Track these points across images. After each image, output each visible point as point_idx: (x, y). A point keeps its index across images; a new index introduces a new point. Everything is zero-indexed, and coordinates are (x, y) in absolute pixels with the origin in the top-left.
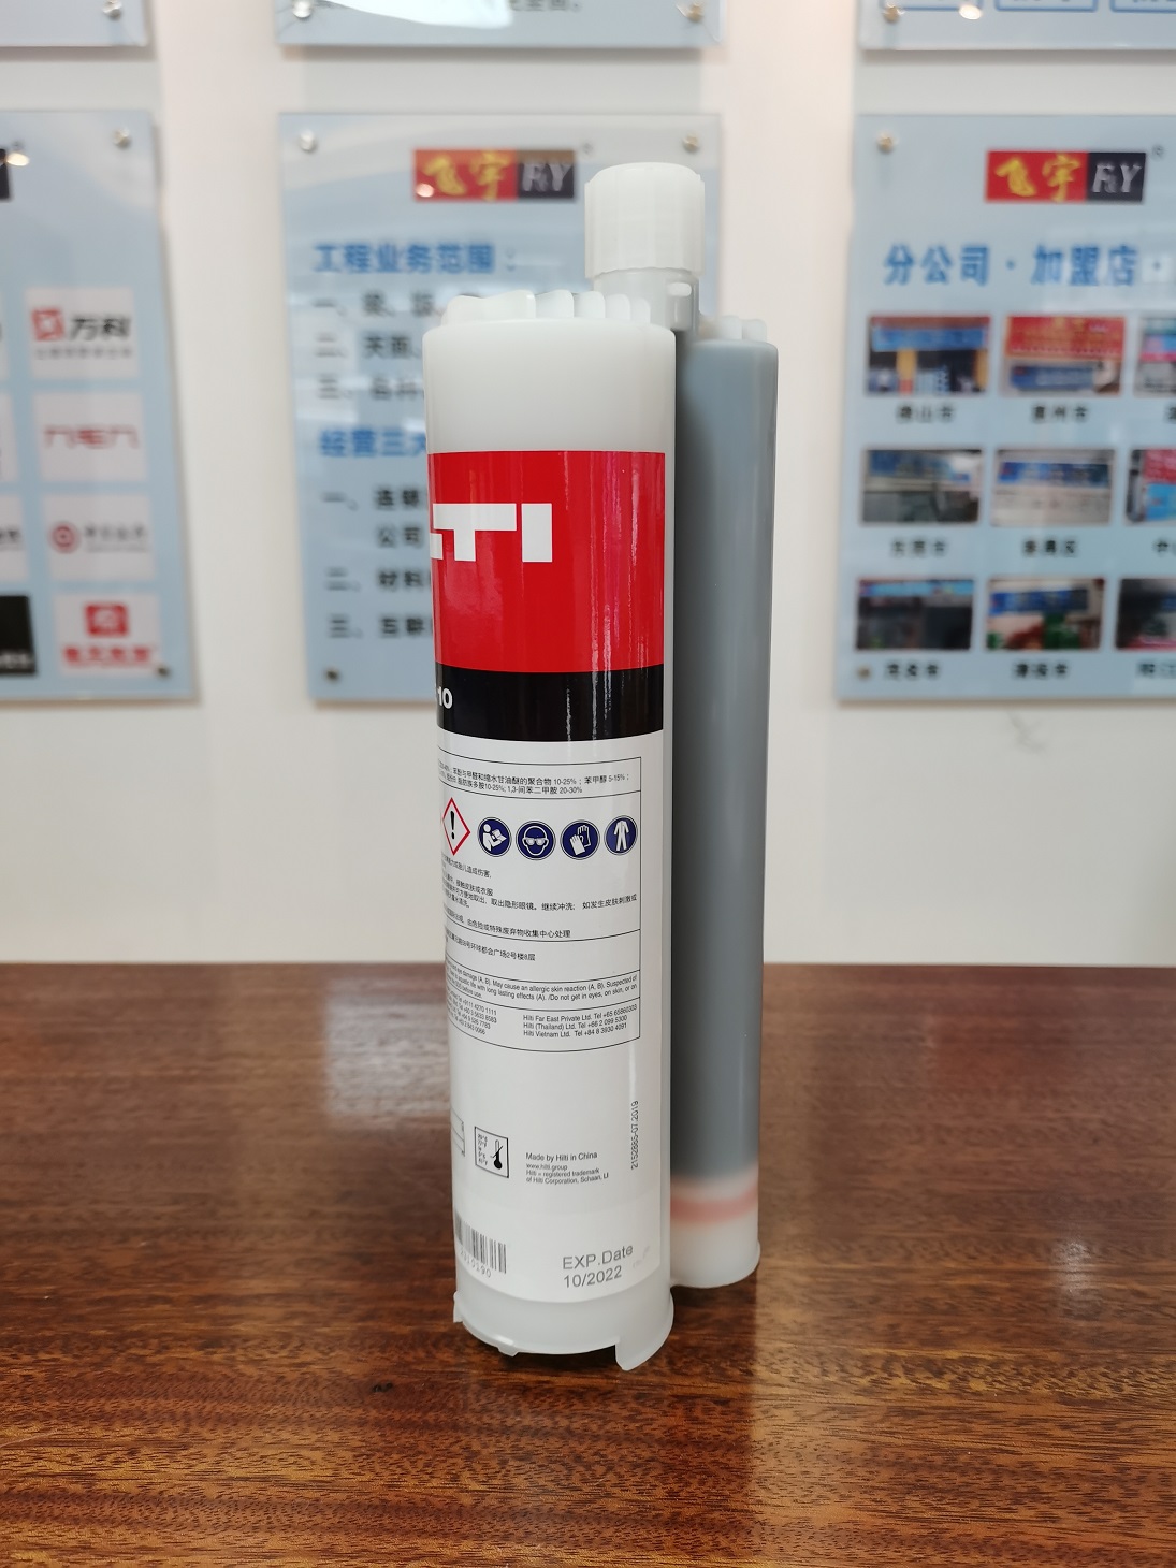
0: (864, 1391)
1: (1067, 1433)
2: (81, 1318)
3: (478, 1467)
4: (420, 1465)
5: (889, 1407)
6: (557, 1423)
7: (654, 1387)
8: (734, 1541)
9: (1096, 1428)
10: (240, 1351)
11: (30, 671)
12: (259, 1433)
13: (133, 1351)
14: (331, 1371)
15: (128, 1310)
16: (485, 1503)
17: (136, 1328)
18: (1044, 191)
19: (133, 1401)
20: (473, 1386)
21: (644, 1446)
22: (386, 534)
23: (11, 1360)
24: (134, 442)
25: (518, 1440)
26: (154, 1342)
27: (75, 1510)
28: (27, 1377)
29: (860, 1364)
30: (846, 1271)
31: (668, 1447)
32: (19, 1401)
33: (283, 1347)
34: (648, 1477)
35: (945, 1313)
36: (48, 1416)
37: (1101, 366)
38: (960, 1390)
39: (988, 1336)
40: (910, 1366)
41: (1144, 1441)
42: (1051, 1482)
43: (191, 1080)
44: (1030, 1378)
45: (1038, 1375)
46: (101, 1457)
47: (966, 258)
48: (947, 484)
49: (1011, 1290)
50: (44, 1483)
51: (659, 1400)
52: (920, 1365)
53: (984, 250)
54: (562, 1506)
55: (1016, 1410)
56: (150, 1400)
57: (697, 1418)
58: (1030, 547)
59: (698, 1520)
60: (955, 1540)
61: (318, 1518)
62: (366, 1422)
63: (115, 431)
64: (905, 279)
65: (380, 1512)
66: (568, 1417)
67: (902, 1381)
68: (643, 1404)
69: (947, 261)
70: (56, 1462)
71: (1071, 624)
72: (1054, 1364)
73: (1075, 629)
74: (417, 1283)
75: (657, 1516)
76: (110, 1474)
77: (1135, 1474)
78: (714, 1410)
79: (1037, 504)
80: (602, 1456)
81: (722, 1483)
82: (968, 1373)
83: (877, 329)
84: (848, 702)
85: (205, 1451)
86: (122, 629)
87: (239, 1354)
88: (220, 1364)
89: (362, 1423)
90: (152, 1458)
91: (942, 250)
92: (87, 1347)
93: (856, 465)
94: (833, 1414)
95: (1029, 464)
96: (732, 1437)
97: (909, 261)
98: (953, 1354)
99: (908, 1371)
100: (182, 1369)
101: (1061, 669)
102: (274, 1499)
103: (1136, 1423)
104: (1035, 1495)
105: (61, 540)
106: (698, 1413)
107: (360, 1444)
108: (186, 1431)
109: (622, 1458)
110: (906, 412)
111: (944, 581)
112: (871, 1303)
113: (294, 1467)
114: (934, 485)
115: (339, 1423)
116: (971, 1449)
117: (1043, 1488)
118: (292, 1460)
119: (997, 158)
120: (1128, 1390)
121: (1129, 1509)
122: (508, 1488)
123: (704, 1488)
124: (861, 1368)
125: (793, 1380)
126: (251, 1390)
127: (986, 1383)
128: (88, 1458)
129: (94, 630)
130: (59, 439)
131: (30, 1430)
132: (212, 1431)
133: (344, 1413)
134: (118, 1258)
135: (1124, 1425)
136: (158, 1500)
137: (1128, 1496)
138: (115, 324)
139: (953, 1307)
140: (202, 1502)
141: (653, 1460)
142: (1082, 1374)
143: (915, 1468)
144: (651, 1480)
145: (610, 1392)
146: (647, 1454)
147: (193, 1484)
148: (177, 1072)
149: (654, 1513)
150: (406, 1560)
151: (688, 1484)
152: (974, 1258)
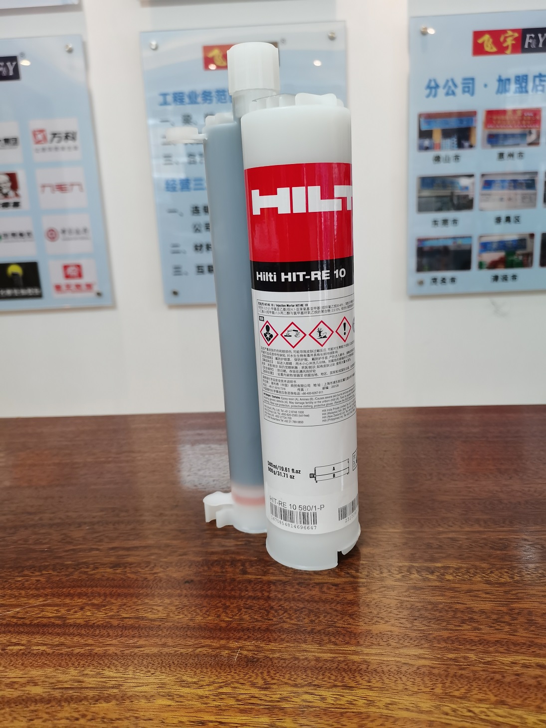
0: (398, 580)
1: (488, 596)
2: (60, 557)
3: (229, 612)
4: (204, 611)
5: (409, 586)
6: (263, 594)
7: (306, 580)
8: (338, 639)
9: (501, 594)
10: (128, 569)
11: (40, 296)
12: (136, 600)
13: (82, 570)
14: (167, 576)
15: (81, 553)
16: (231, 626)
17: (84, 561)
18: (501, 50)
19: (82, 589)
20: (228, 580)
21: (300, 603)
22: (197, 227)
23: (31, 574)
24: (81, 189)
25: (246, 601)
26: (92, 566)
27: (58, 630)
28: (38, 581)
29: (397, 569)
30: (393, 532)
31: (311, 603)
32: (34, 590)
33: (147, 567)
34: (302, 615)
35: (437, 548)
36: (46, 595)
37: (530, 133)
38: (441, 579)
39: (455, 557)
40: (419, 570)
41: (522, 598)
42: (479, 615)
43: (109, 462)
44: (473, 574)
45: (476, 573)
46: (69, 610)
47: (464, 84)
48: (458, 192)
49: (467, 539)
50: (45, 621)
51: (308, 585)
52: (424, 570)
53: (473, 79)
54: (264, 626)
55: (465, 587)
56: (90, 588)
57: (324, 592)
58: (498, 220)
59: (323, 631)
60: (435, 638)
61: (160, 632)
62: (182, 595)
63: (72, 185)
64: (435, 95)
65: (187, 630)
66: (268, 592)
67: (415, 576)
68: (301, 586)
69: (455, 86)
70: (50, 612)
71: (518, 256)
72: (484, 568)
73: (521, 258)
74: (205, 541)
75: (305, 630)
76: (73, 617)
77: (517, 611)
78: (332, 588)
79: (502, 199)
80: (282, 607)
81: (334, 617)
82: (445, 572)
83: (422, 120)
84: (413, 297)
85: (113, 608)
86: (80, 275)
87: (128, 570)
88: (120, 574)
89: (180, 595)
90: (90, 611)
91: (452, 80)
92: (63, 568)
93: (414, 185)
94: (384, 589)
95: (497, 181)
96: (339, 599)
97: (437, 86)
98: (439, 565)
99: (418, 572)
100: (103, 576)
101: (514, 277)
102: (142, 625)
103: (519, 591)
104: (471, 620)
105: (50, 236)
106: (325, 589)
107: (178, 604)
108: (105, 600)
109: (291, 608)
110: (437, 159)
111: (458, 238)
112: (404, 545)
113: (150, 613)
114: (452, 193)
115: (170, 596)
116: (444, 602)
117: (475, 617)
118: (149, 610)
119: (478, 35)
120: (517, 578)
121: (513, 625)
122: (241, 619)
123: (326, 619)
124: (398, 571)
125: (367, 576)
126: (133, 583)
127: (453, 576)
128: (63, 611)
129: (67, 276)
130: (48, 189)
131: (39, 601)
132: (116, 599)
133: (172, 592)
134: (77, 534)
135: (514, 592)
136: (92, 626)
137: (513, 620)
138: (69, 135)
139: (440, 546)
140: (111, 627)
141: (304, 608)
142: (497, 572)
143: (419, 610)
144: (303, 616)
145: (287, 582)
146: (302, 606)
147: (107, 620)
148: (103, 459)
149: (303, 629)
150: (196, 648)
151: (319, 617)
152: (452, 526)
